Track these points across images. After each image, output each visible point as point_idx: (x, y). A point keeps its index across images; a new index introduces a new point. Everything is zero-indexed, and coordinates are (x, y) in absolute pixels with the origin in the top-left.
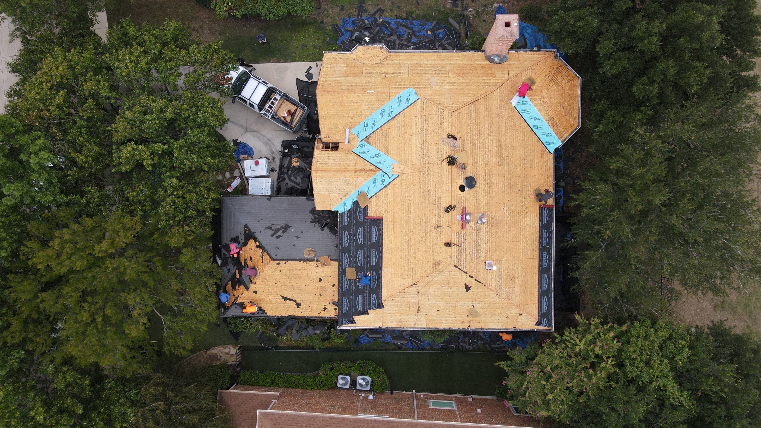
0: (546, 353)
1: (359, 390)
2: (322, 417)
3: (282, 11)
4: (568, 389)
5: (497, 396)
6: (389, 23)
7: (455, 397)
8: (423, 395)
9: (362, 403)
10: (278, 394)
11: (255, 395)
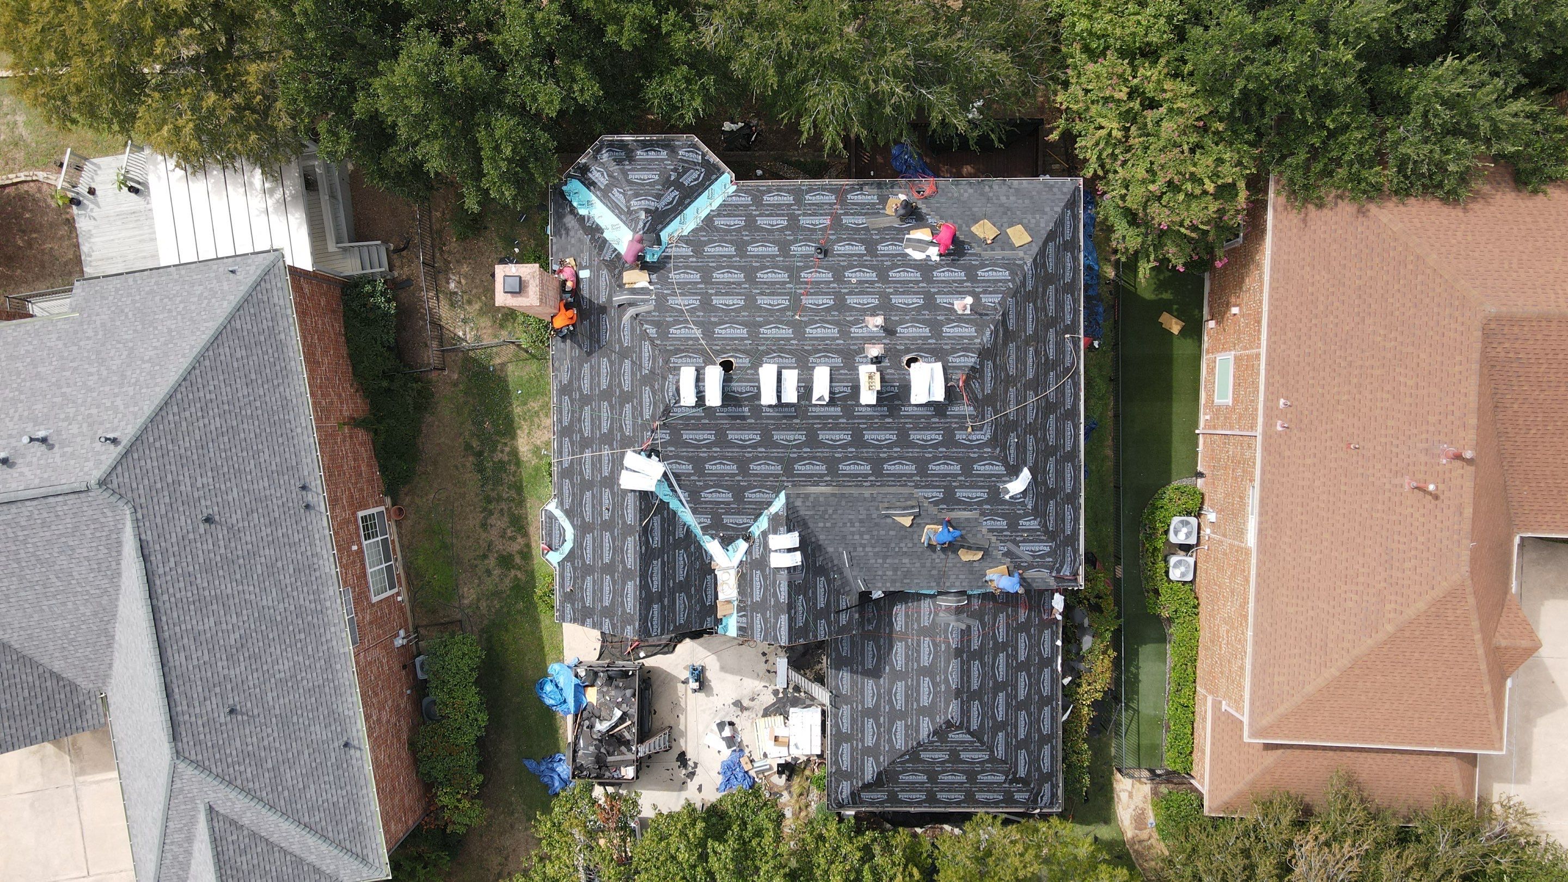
1: (1199, 538)
5: (1204, 271)
7: (1208, 352)
8: (1205, 414)
9: (1224, 536)
10: (1210, 699)
11: (1213, 742)
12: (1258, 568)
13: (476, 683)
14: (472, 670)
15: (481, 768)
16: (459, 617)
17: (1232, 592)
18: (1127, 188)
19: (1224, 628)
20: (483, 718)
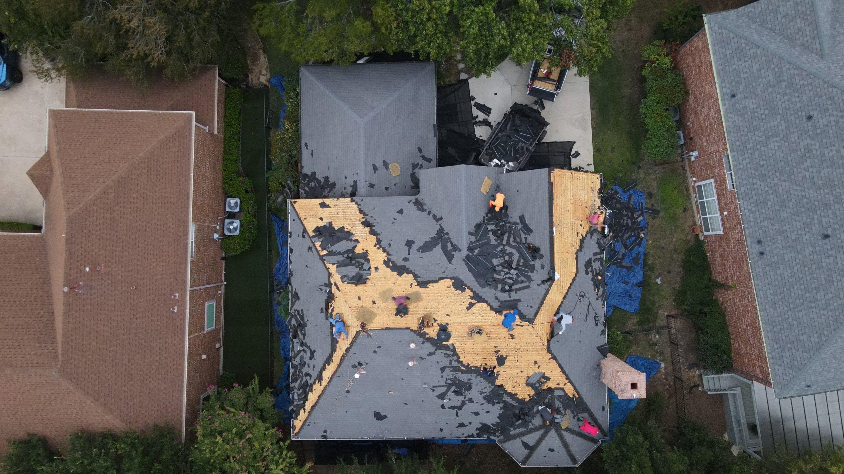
0: (267, 432)
1: (224, 223)
2: (189, 184)
3: (649, 122)
4: (228, 457)
5: (222, 376)
6: (639, 244)
7: (220, 329)
8: (221, 294)
9: (208, 227)
10: (216, 132)
11: (213, 107)
12: (188, 213)
13: (647, 130)
14: (649, 139)
15: (643, 79)
16: (657, 168)
17: (203, 196)
18: (265, 434)
19: (208, 174)
20: (643, 109)
